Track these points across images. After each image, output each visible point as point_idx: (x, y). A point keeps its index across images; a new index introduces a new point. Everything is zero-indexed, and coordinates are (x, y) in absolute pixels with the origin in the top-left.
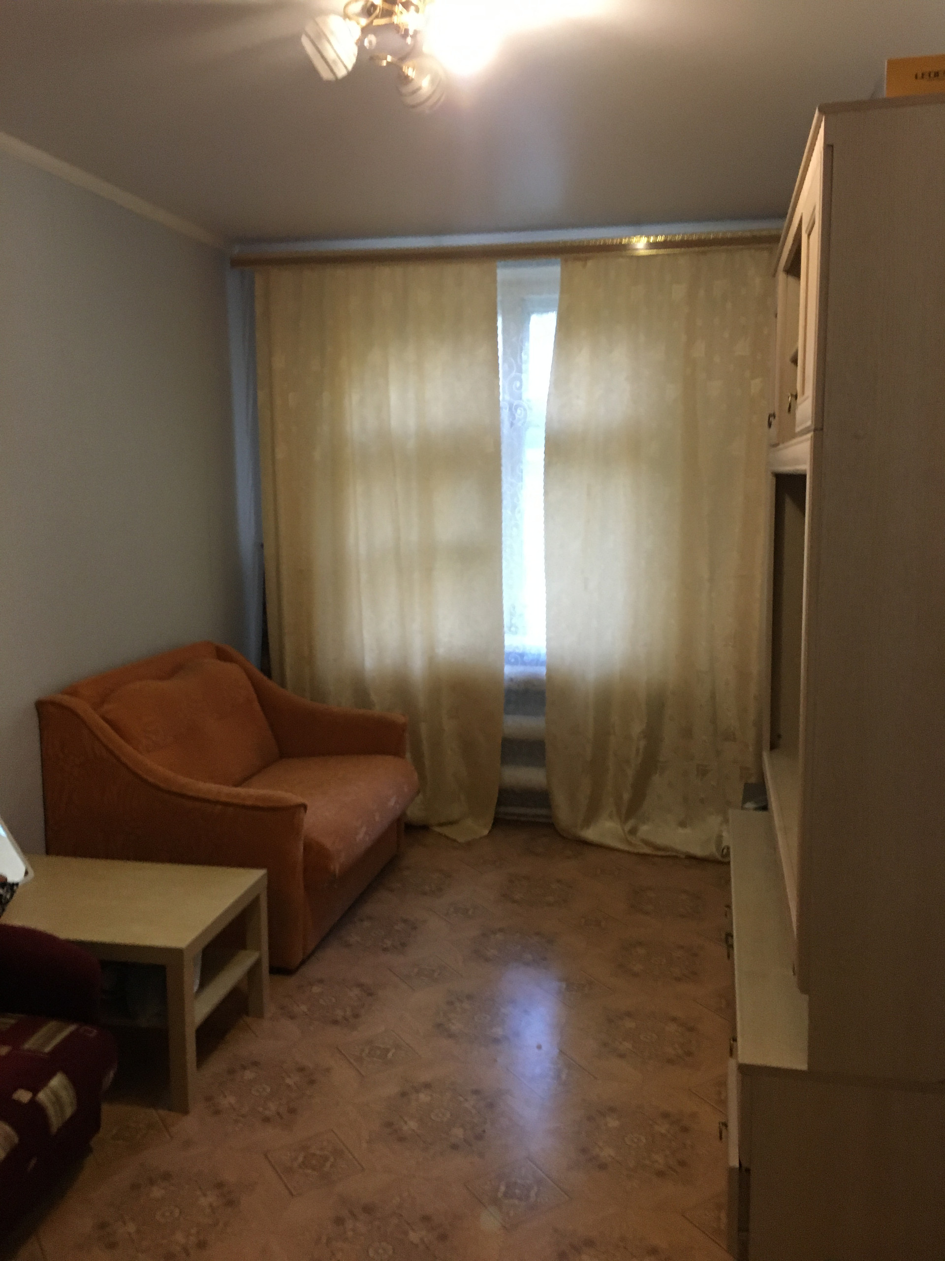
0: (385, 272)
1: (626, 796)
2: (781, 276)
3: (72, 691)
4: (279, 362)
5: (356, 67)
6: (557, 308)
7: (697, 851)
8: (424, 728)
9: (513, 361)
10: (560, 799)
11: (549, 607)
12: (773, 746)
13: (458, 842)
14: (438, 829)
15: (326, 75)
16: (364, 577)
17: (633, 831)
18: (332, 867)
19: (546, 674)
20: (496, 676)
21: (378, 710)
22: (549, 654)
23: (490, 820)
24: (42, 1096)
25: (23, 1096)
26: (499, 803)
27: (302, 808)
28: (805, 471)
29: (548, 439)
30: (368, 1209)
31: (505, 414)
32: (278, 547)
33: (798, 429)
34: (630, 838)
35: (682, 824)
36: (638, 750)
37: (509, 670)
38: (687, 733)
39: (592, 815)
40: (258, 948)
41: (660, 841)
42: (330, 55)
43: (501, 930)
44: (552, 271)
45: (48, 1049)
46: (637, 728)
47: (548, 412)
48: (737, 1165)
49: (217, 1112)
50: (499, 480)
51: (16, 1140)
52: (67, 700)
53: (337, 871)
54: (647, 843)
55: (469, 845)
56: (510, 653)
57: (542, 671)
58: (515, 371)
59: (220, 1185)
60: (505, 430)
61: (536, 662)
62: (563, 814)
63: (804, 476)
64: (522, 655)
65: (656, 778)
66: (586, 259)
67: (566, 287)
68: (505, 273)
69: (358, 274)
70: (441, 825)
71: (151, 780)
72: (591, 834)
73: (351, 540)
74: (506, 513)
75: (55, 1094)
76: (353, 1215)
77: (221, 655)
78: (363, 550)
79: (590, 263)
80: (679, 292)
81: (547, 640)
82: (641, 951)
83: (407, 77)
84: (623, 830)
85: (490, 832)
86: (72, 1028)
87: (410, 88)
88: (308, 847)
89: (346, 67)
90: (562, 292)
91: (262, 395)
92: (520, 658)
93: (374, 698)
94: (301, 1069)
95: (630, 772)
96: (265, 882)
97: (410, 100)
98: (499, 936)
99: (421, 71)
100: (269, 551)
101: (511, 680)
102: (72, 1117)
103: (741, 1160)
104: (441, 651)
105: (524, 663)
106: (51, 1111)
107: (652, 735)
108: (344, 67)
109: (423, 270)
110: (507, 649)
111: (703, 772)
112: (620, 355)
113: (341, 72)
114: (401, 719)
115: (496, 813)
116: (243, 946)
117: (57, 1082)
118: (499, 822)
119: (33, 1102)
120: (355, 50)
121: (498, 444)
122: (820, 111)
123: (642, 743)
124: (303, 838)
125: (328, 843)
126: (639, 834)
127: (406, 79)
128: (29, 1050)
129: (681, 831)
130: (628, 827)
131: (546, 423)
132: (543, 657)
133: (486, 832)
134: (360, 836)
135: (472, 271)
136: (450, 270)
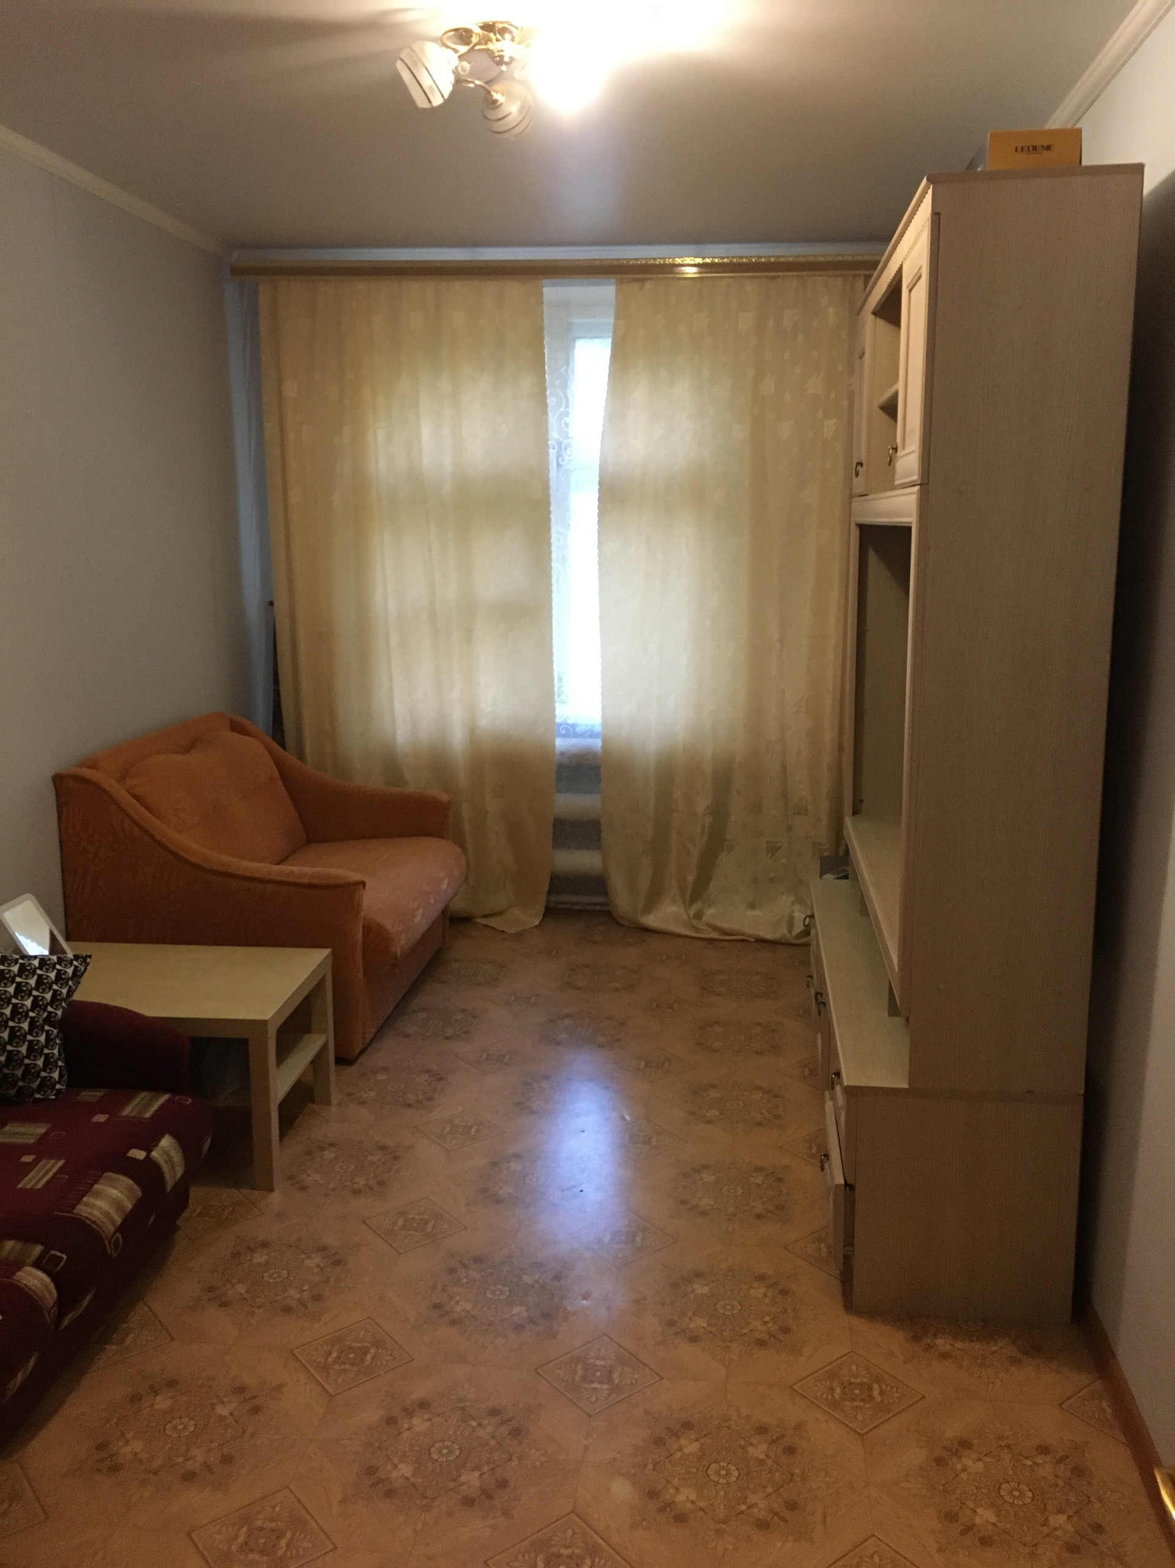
0: (414, 287)
1: (691, 878)
2: (869, 318)
3: (91, 763)
4: (291, 390)
5: (452, 94)
6: (611, 334)
7: (769, 936)
8: (465, 811)
9: (561, 394)
10: (618, 883)
11: (604, 671)
12: (855, 812)
13: (507, 933)
14: (483, 921)
15: (422, 103)
16: (394, 640)
17: (698, 916)
18: (394, 950)
19: (602, 746)
20: (545, 751)
21: (412, 788)
22: (604, 725)
23: (541, 909)
24: (155, 1154)
25: (139, 1154)
26: (550, 892)
27: (362, 886)
28: (911, 523)
29: (601, 483)
30: (478, 1260)
31: (552, 452)
32: (292, 607)
33: (897, 483)
34: (694, 922)
35: (752, 906)
36: (703, 827)
37: (560, 743)
38: (757, 808)
39: (653, 899)
40: (325, 1032)
41: (726, 925)
42: (426, 82)
43: (568, 1016)
44: (606, 291)
45: (148, 1115)
46: (702, 804)
47: (602, 452)
48: (842, 1182)
49: (303, 1189)
50: (548, 529)
51: (140, 1194)
52: (86, 772)
53: (399, 953)
54: (715, 928)
55: (519, 936)
56: (560, 725)
57: (598, 743)
58: (563, 407)
59: (323, 1249)
60: (553, 474)
61: (591, 734)
62: (623, 900)
63: (909, 529)
64: (574, 726)
65: (723, 858)
66: (643, 280)
67: (622, 311)
68: (552, 292)
69: (383, 288)
70: (486, 916)
71: (191, 859)
72: (651, 920)
73: (378, 597)
74: (556, 566)
75: (166, 1153)
76: (464, 1265)
77: (236, 727)
78: (392, 608)
79: (648, 285)
80: (746, 320)
81: (603, 709)
82: (718, 1029)
83: (495, 102)
84: (688, 914)
85: (541, 921)
86: (166, 1097)
87: (499, 114)
88: (368, 929)
89: (443, 96)
90: (617, 317)
91: (270, 429)
92: (571, 730)
93: (408, 776)
94: (383, 1148)
95: (696, 852)
96: (330, 964)
97: (498, 127)
98: (568, 1022)
99: (509, 96)
100: (282, 607)
101: (562, 754)
102: (183, 1177)
103: (847, 1179)
104: (483, 722)
105: (576, 735)
106: (165, 1168)
107: (719, 811)
108: (439, 94)
109: (459, 288)
110: (558, 720)
111: (773, 849)
112: (682, 390)
113: (437, 101)
114: (445, 798)
115: (547, 902)
116: (308, 1030)
117: (166, 1142)
118: (551, 912)
119: (148, 1157)
120: (452, 78)
121: (546, 488)
122: (927, 179)
123: (708, 820)
124: (362, 920)
125: (390, 925)
126: (705, 918)
127: (494, 104)
128: (127, 1116)
129: (749, 913)
130: (693, 910)
131: (601, 466)
132: (598, 729)
133: (537, 922)
134: (417, 919)
135: (514, 289)
136: (490, 288)
